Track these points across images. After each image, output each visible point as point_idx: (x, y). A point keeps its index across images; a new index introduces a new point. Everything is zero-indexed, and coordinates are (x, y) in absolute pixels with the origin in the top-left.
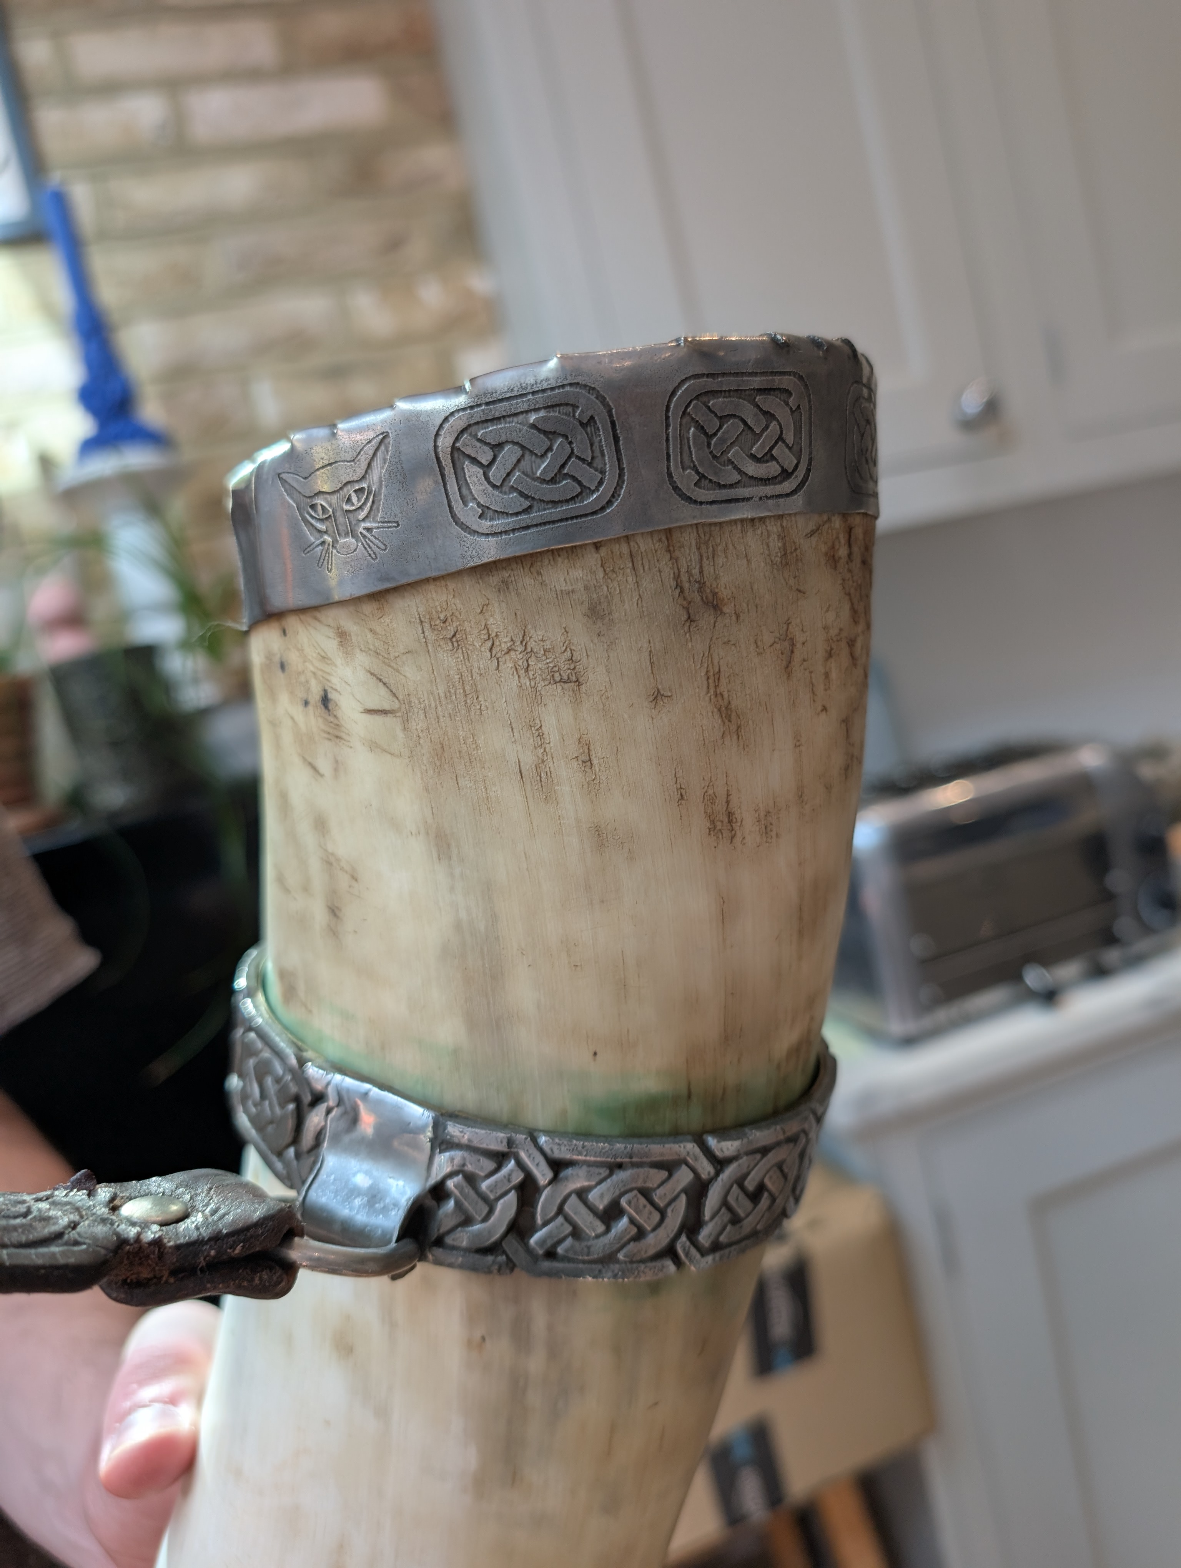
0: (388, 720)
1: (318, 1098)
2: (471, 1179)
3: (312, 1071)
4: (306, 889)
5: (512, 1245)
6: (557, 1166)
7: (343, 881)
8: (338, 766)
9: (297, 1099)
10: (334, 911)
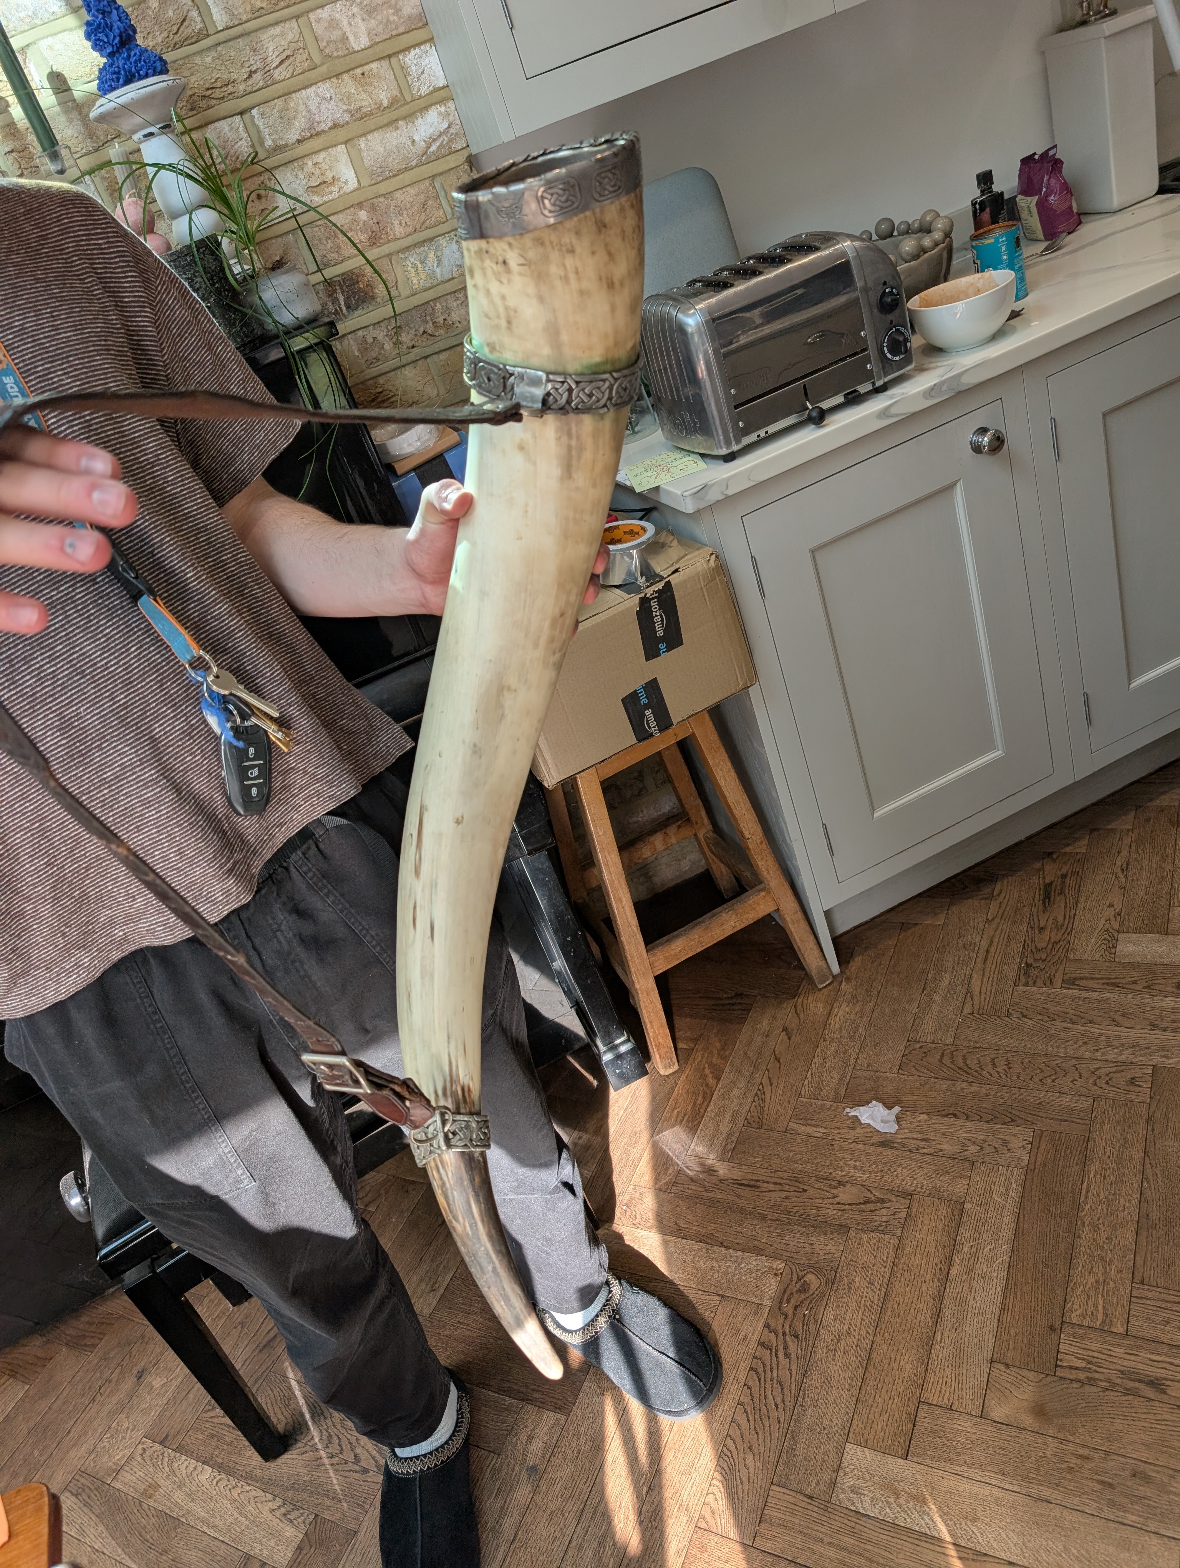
0: (525, 267)
1: (511, 375)
2: (557, 389)
3: (508, 367)
4: (498, 317)
5: (567, 407)
6: (577, 383)
7: (512, 313)
8: (509, 281)
9: (504, 378)
10: (509, 322)
